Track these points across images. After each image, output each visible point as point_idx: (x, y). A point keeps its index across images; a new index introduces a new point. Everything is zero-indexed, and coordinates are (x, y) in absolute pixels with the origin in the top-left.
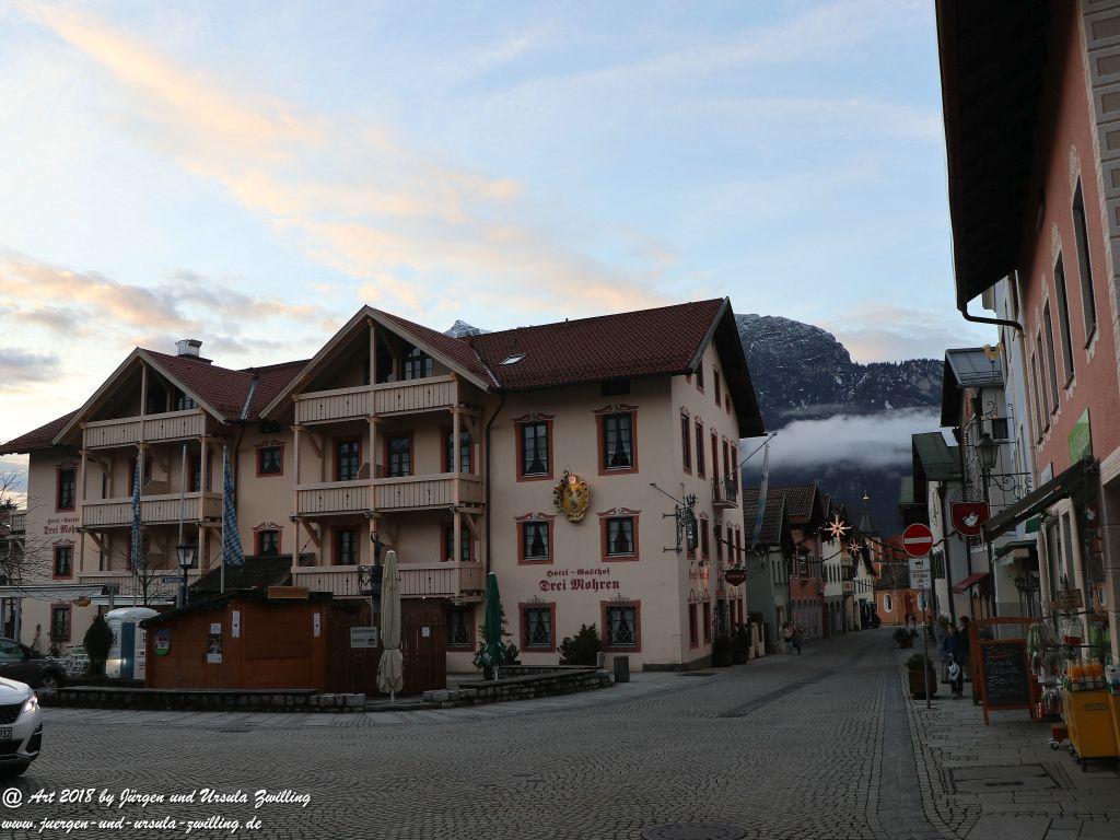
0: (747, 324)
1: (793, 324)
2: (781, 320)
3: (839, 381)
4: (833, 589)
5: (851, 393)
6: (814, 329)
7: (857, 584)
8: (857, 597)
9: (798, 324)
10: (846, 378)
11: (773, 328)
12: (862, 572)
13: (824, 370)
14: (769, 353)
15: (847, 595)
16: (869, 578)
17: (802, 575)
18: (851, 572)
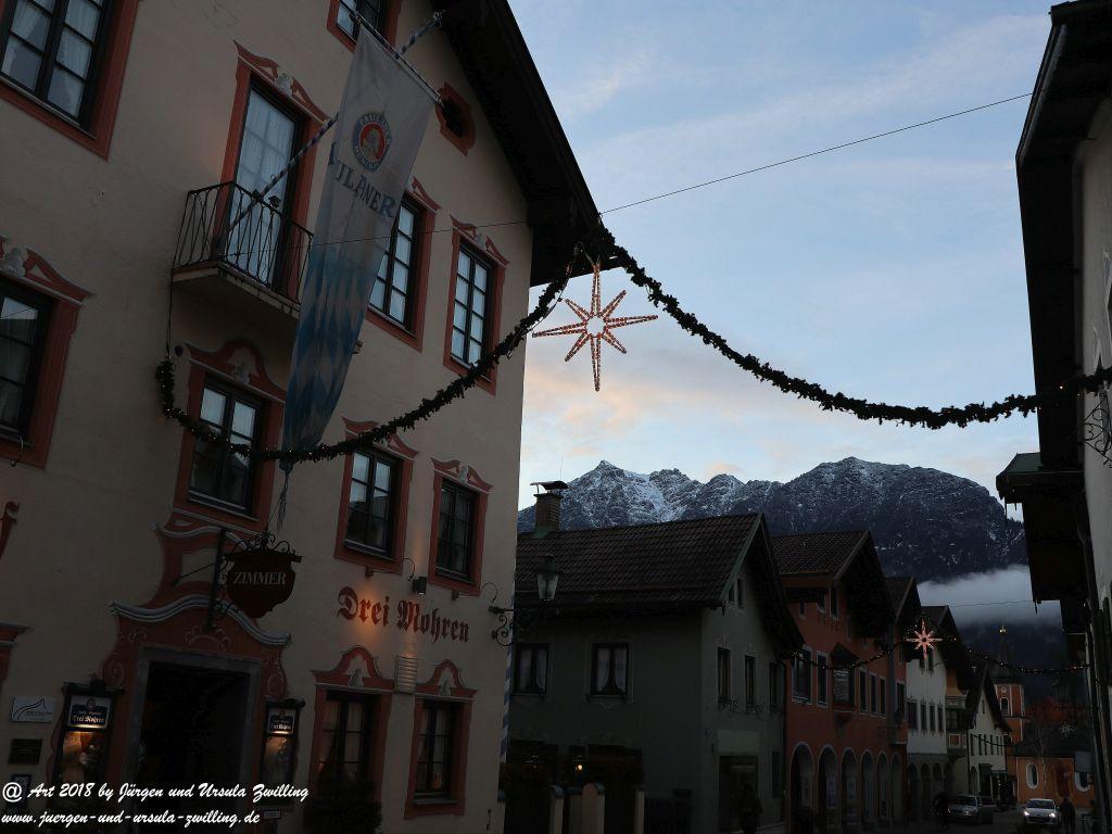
0: (897, 474)
1: (946, 476)
2: (932, 471)
3: (994, 538)
4: (927, 743)
5: (1006, 550)
6: (966, 482)
7: (976, 741)
8: (976, 761)
9: (950, 476)
10: (1000, 534)
11: (923, 479)
12: (983, 723)
13: (977, 525)
14: (919, 505)
15: (954, 756)
16: (998, 733)
17: (837, 703)
18: (961, 721)
